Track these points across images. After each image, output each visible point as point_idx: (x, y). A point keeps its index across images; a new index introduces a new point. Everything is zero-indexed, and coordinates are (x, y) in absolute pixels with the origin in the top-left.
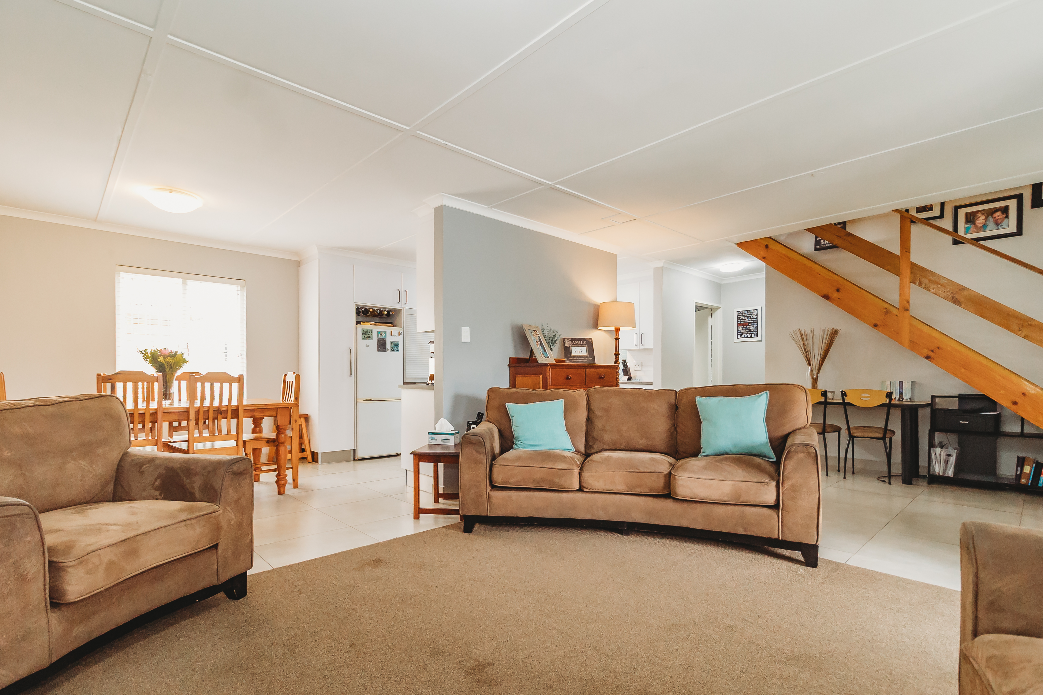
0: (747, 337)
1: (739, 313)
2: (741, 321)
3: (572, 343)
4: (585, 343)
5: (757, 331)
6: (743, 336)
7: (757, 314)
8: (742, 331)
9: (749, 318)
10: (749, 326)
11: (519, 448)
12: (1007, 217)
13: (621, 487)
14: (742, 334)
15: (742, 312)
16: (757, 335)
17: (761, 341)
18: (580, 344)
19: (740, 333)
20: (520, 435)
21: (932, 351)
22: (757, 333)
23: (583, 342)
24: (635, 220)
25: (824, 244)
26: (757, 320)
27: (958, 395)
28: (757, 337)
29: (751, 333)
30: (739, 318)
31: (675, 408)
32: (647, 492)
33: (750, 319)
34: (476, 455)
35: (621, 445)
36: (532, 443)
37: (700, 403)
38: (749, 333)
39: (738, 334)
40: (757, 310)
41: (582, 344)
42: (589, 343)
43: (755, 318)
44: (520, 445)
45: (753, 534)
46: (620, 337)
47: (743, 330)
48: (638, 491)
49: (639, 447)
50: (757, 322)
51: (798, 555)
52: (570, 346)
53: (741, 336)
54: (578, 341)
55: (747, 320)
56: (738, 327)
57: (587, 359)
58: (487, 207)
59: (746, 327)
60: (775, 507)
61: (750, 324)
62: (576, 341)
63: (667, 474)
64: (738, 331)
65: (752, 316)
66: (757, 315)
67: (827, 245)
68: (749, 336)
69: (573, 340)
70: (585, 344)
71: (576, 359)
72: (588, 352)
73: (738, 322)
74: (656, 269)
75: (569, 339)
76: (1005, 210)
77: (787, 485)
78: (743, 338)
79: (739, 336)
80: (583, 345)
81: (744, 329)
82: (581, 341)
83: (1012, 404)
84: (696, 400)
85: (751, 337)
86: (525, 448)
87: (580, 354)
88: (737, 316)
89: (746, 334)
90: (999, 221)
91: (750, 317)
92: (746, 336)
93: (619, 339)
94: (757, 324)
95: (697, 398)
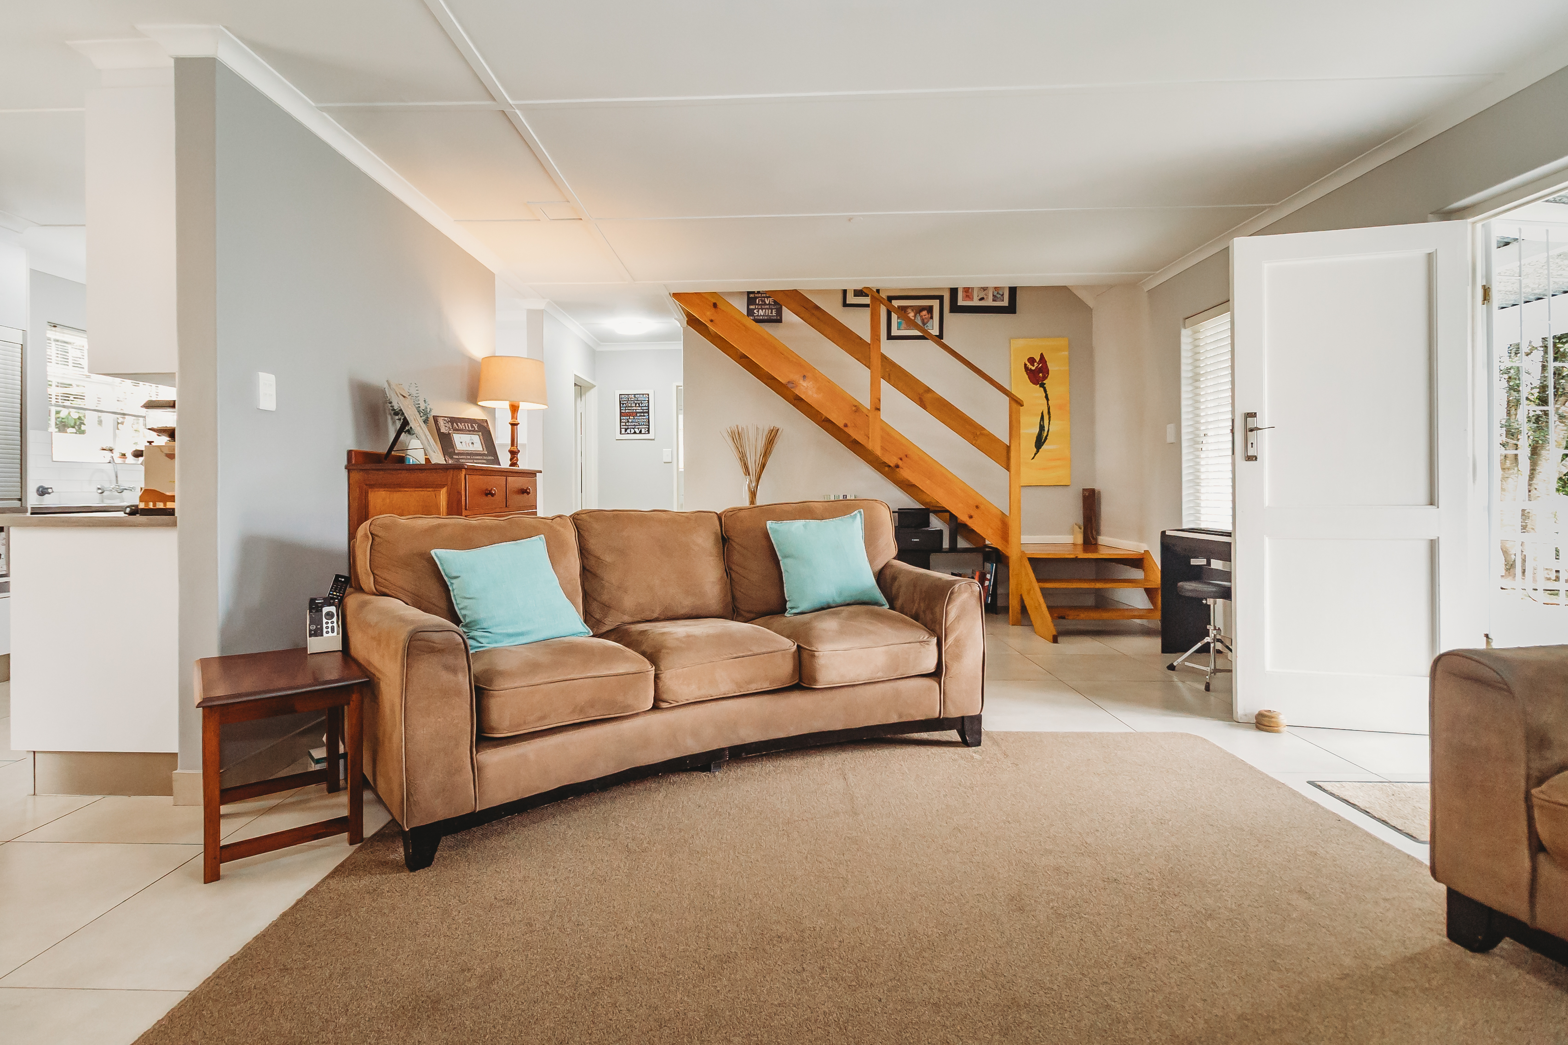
0: (635, 433)
1: (623, 396)
2: (625, 410)
3: (452, 427)
4: (476, 427)
5: (649, 426)
6: (628, 431)
7: (648, 401)
8: (627, 424)
9: (637, 405)
10: (637, 417)
11: (482, 645)
12: (932, 318)
13: (725, 688)
14: (628, 428)
15: (626, 396)
16: (648, 431)
17: (654, 439)
18: (467, 429)
19: (624, 427)
20: (482, 615)
21: (901, 459)
22: (649, 428)
23: (472, 427)
24: (580, 221)
25: (758, 316)
26: (648, 409)
27: (897, 510)
28: (649, 433)
29: (640, 427)
30: (623, 404)
31: (725, 541)
32: (766, 686)
33: (639, 407)
34: (446, 677)
35: (653, 612)
36: (511, 630)
37: (776, 531)
38: (638, 427)
39: (621, 428)
40: (648, 395)
41: (470, 429)
42: (483, 429)
43: (645, 407)
44: (482, 637)
45: (910, 719)
46: (519, 421)
47: (628, 422)
48: (753, 688)
49: (682, 611)
50: (648, 413)
51: (953, 735)
52: (450, 432)
53: (626, 431)
54: (463, 424)
55: (635, 408)
56: (622, 418)
57: (485, 458)
58: (313, 104)
59: (633, 418)
60: (937, 674)
61: (638, 415)
62: (459, 424)
63: (795, 652)
64: (622, 424)
65: (642, 404)
66: (648, 403)
67: (761, 317)
68: (637, 431)
69: (453, 420)
70: (476, 429)
71: (465, 457)
72: (484, 445)
73: (621, 410)
74: (530, 312)
75: (446, 419)
76: (930, 309)
77: (951, 640)
78: (628, 433)
79: (623, 431)
80: (473, 431)
81: (630, 421)
82: (469, 425)
83: (968, 519)
84: (768, 527)
85: (640, 432)
86: (496, 642)
87: (471, 448)
88: (620, 401)
89: (633, 428)
90: (926, 321)
91: (639, 405)
92: (633, 431)
93: (517, 424)
94: (648, 415)
95: (770, 524)
